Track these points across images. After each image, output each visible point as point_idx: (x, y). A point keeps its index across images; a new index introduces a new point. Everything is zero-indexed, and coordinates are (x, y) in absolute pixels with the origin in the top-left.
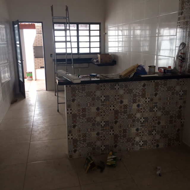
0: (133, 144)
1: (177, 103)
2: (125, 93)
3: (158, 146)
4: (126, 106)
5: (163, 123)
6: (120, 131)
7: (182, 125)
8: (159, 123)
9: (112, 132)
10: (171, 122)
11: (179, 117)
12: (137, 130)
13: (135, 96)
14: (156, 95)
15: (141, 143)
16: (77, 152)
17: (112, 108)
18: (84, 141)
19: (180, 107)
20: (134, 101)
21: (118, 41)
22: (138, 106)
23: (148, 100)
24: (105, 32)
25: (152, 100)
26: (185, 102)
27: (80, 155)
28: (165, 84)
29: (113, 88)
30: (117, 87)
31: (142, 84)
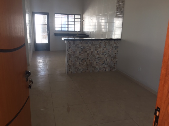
0: (95, 69)
1: (114, 51)
2: (92, 46)
3: (106, 70)
4: (92, 52)
5: (108, 60)
6: (89, 63)
7: (117, 62)
8: (106, 60)
9: (86, 63)
10: (112, 60)
11: (115, 58)
12: (97, 62)
13: (96, 47)
14: (105, 47)
15: (98, 69)
16: (70, 71)
17: (86, 52)
18: (73, 66)
19: (116, 53)
20: (96, 50)
21: (90, 25)
22: (97, 52)
23: (101, 49)
25: (103, 49)
26: (117, 51)
27: (72, 72)
28: (109, 43)
29: (86, 43)
30: (88, 43)
31: (99, 42)
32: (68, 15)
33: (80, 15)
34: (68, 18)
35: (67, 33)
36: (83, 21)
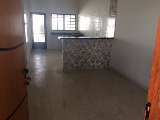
0: (89, 66)
1: (107, 50)
2: (86, 44)
3: (100, 67)
4: (87, 50)
5: (102, 58)
6: (84, 61)
7: (110, 59)
8: (100, 58)
9: (81, 61)
10: (105, 58)
11: (109, 56)
12: (91, 60)
13: (90, 46)
14: (99, 46)
15: (93, 66)
16: (66, 68)
17: (81, 50)
18: (69, 64)
19: (109, 51)
20: (90, 48)
22: (92, 50)
23: (96, 48)
24: (78, 19)
26: (111, 49)
27: (67, 70)
28: (103, 42)
29: (81, 42)
30: (83, 42)
31: (94, 41)
32: (64, 15)
33: (75, 15)
34: (64, 18)
35: (63, 32)
36: (78, 20)
